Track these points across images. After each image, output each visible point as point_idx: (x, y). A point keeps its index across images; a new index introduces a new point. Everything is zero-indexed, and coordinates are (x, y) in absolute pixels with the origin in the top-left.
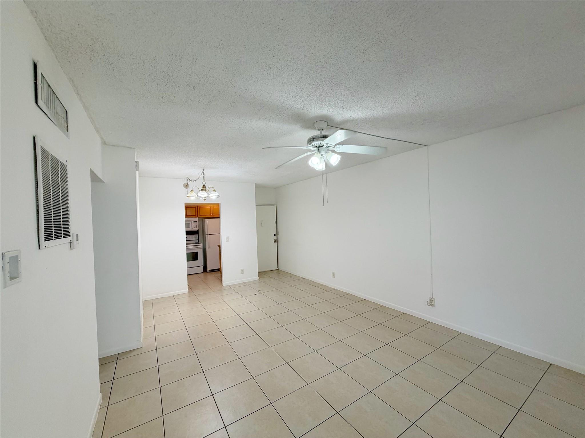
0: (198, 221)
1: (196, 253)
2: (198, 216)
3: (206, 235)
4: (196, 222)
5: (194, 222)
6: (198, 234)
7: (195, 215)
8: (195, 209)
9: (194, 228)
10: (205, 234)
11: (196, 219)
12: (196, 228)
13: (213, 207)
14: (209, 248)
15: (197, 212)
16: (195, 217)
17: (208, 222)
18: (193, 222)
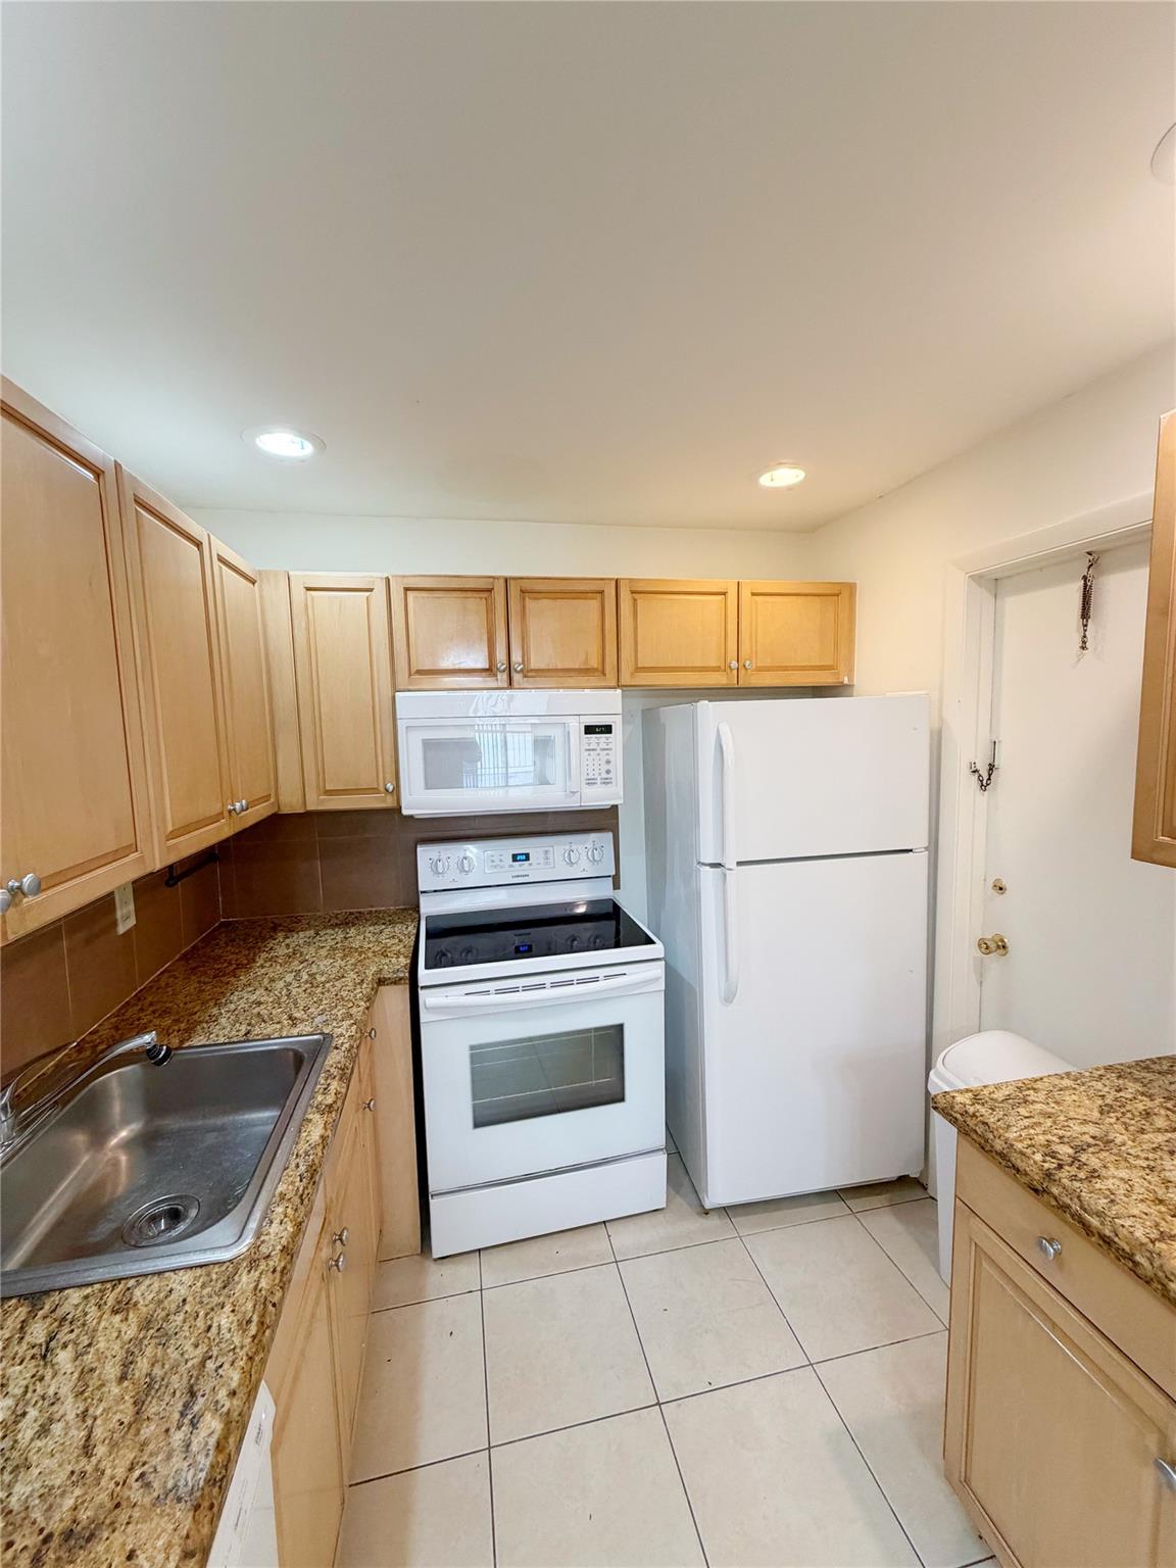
0: (624, 722)
1: (613, 1038)
2: (623, 682)
3: (708, 873)
4: (607, 729)
5: (589, 730)
6: (615, 830)
7: (594, 663)
8: (594, 604)
9: (591, 782)
10: (691, 847)
11: (606, 704)
12: (606, 782)
13: (746, 593)
14: (728, 999)
15: (612, 635)
16: (594, 680)
17: (725, 729)
18: (576, 727)
